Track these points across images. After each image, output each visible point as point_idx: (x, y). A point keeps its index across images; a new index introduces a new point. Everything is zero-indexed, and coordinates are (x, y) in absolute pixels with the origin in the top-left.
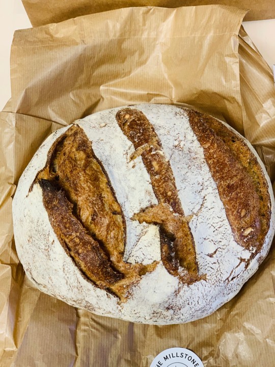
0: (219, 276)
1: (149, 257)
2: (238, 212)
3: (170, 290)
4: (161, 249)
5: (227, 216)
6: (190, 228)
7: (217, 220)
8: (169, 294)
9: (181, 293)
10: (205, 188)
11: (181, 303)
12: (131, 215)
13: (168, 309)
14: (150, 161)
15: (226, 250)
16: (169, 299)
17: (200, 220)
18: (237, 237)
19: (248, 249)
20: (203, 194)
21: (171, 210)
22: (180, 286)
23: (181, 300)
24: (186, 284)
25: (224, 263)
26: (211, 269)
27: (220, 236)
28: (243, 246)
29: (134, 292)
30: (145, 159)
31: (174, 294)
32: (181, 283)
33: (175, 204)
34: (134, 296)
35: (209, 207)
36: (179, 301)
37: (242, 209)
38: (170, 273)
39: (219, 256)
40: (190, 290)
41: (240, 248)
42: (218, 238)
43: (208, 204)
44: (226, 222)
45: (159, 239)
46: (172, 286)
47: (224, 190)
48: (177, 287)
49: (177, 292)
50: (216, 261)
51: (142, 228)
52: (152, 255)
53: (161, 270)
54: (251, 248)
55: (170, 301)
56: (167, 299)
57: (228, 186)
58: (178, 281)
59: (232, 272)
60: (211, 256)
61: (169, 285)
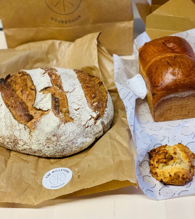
0: (80, 122)
1: (46, 107)
2: (90, 95)
3: (55, 125)
4: (52, 104)
5: (85, 96)
6: (66, 96)
7: (80, 96)
8: (55, 127)
9: (61, 127)
10: (76, 85)
11: (61, 133)
12: (39, 90)
13: (54, 136)
14: (51, 75)
15: (84, 110)
16: (55, 130)
17: (72, 95)
18: (90, 105)
19: (95, 112)
20: (74, 87)
21: (58, 89)
22: (60, 123)
23: (61, 132)
24: (63, 123)
25: (83, 115)
26: (76, 117)
27: (81, 103)
28: (92, 110)
29: (38, 125)
30: (49, 74)
31: (57, 128)
32: (61, 121)
33: (61, 87)
34: (37, 128)
35: (77, 91)
36: (60, 132)
37: (93, 94)
38: (56, 116)
39: (80, 111)
40: (65, 126)
41: (91, 111)
42: (80, 103)
43: (76, 90)
44: (85, 98)
45: (51, 99)
46: (56, 122)
47: (85, 87)
48: (59, 123)
49: (59, 126)
50: (79, 113)
51: (44, 96)
52: (48, 106)
53: (51, 114)
54: (97, 112)
55: (55, 131)
56: (54, 130)
57: (87, 86)
58: (59, 120)
59: (87, 122)
60: (76, 110)
61: (55, 122)
